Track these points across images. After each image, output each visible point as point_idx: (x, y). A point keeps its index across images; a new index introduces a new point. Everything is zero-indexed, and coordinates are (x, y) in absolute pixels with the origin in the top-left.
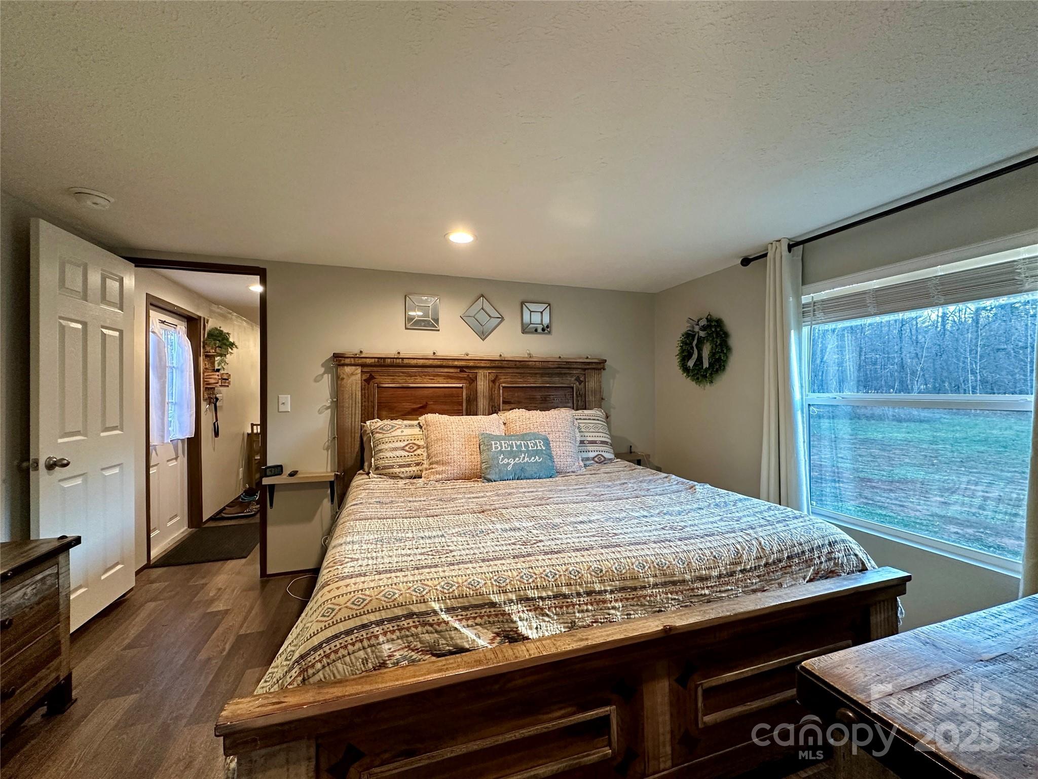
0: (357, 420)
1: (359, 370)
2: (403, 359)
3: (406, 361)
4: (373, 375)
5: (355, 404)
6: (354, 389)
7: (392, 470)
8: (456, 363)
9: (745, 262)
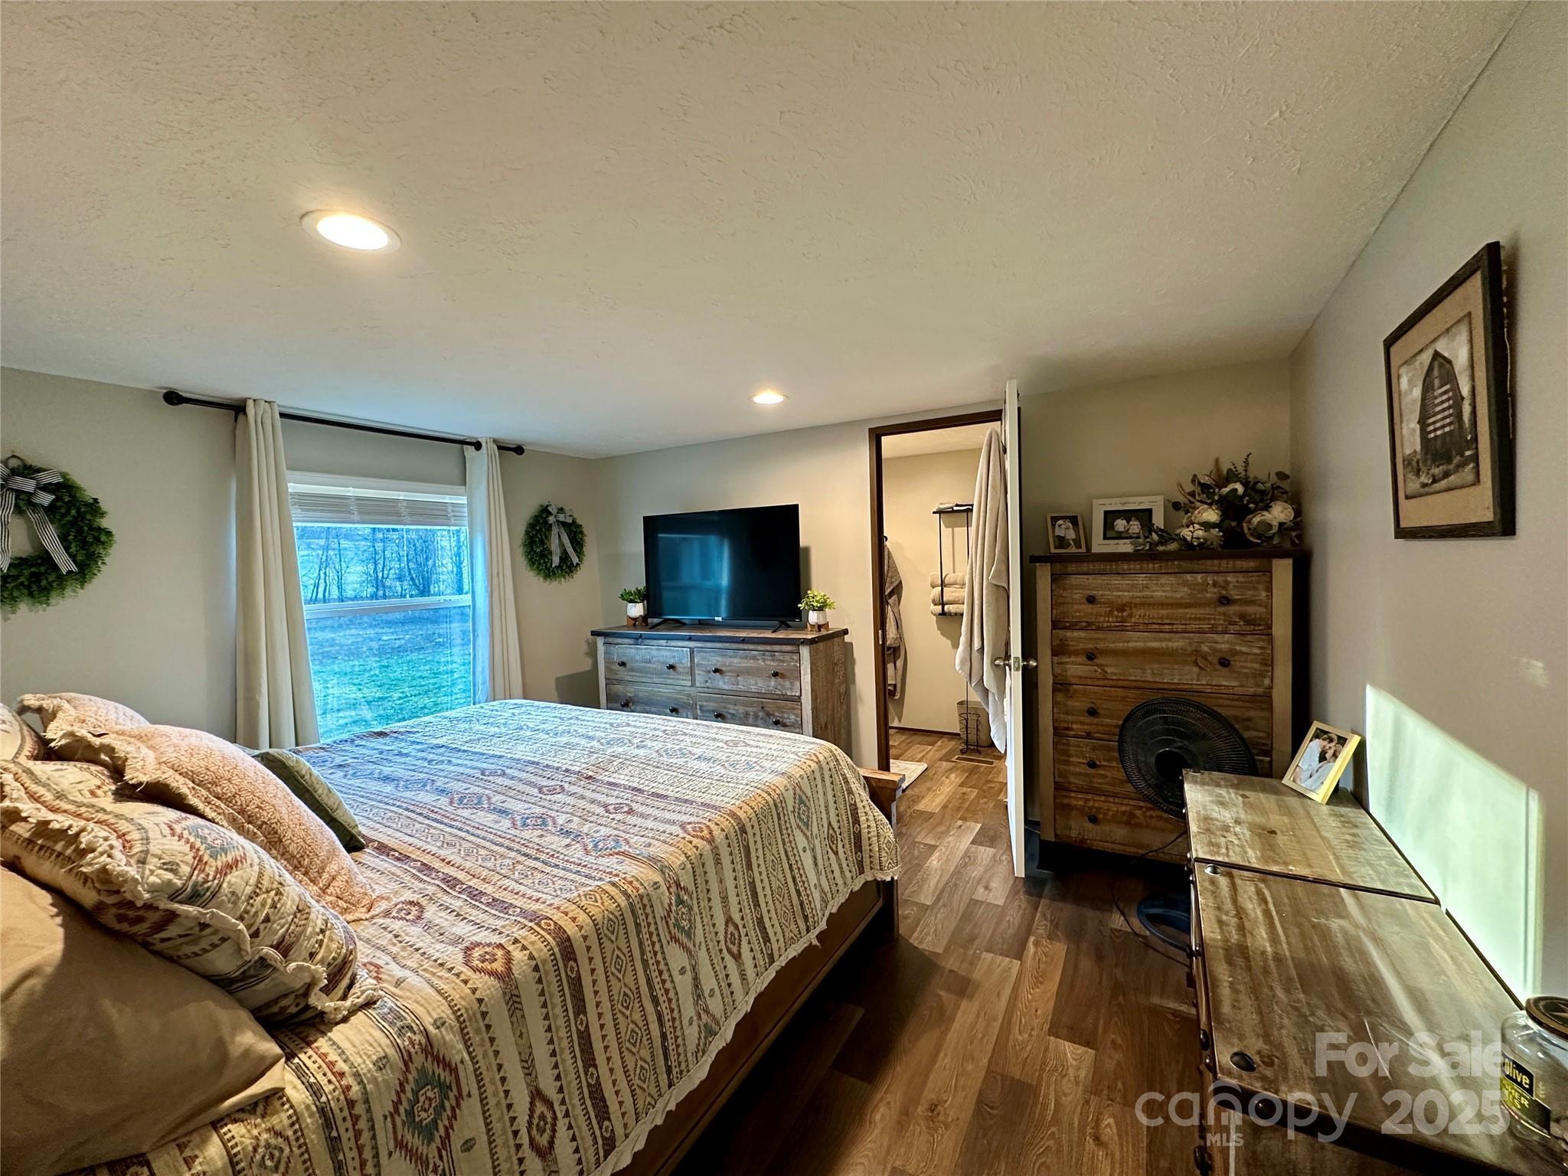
9: (173, 398)
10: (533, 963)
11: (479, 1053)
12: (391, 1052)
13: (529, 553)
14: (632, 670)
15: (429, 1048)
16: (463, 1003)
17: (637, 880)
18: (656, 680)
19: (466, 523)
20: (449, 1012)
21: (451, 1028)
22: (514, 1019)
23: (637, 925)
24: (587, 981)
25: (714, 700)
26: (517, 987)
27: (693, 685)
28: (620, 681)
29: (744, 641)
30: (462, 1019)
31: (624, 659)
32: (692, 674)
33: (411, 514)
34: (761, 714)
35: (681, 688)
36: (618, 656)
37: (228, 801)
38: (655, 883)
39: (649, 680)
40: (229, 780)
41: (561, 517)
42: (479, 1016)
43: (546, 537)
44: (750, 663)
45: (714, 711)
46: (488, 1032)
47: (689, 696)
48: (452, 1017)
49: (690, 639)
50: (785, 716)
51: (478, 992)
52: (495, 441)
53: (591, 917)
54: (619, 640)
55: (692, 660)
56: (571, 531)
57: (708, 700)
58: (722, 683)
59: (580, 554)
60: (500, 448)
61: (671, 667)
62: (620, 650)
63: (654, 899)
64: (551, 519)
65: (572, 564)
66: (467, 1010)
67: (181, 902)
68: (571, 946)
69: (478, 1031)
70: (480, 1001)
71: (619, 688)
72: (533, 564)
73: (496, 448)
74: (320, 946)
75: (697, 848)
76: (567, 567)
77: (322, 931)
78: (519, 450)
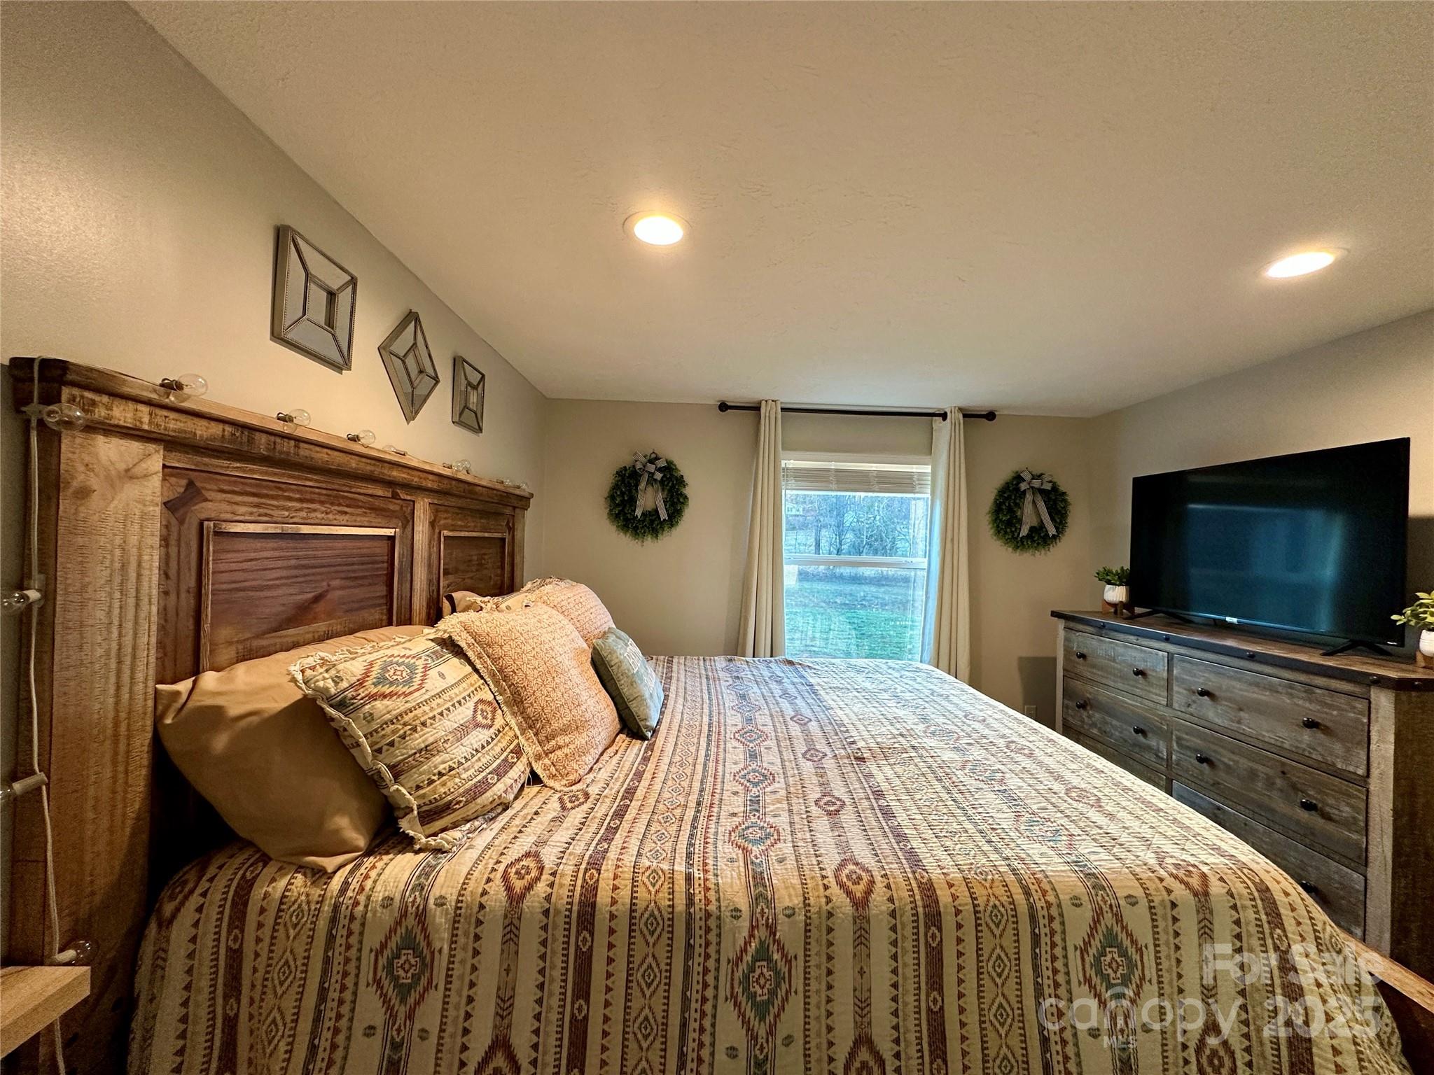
0: (140, 676)
1: (155, 460)
2: (298, 440)
3: (305, 451)
4: (198, 484)
5: (137, 605)
6: (133, 540)
7: (489, 794)
8: (395, 473)
9: (724, 407)
10: (547, 906)
11: (460, 955)
12: (398, 898)
13: (996, 519)
14: (1094, 666)
15: (422, 916)
16: (469, 898)
17: (717, 892)
18: (1120, 685)
19: (929, 491)
20: (455, 897)
21: (447, 914)
22: (505, 947)
23: (689, 947)
24: (599, 967)
25: (1199, 735)
26: (519, 919)
27: (1169, 705)
28: (1078, 677)
29: (1252, 657)
30: (458, 912)
31: (1085, 651)
32: (1169, 688)
33: (879, 483)
34: (1279, 782)
35: (1152, 705)
36: (1078, 647)
37: (494, 661)
38: (737, 910)
39: (1112, 684)
40: (501, 647)
41: (1036, 483)
42: (473, 920)
43: (1017, 505)
44: (1264, 697)
45: (1197, 751)
46: (475, 941)
47: (1163, 718)
48: (453, 904)
49: (1167, 639)
50: (1331, 801)
51: (486, 898)
52: (960, 409)
53: (633, 898)
54: (1080, 627)
55: (1170, 670)
56: (1050, 499)
57: (1190, 732)
58: (1213, 713)
59: (1061, 525)
60: (965, 416)
61: (1139, 673)
62: (1080, 639)
63: (726, 928)
64: (1023, 486)
65: (1047, 535)
66: (467, 907)
67: (332, 706)
68: (593, 915)
69: (466, 934)
70: (482, 907)
71: (1077, 685)
72: (999, 532)
73: (961, 416)
74: (429, 784)
75: (829, 900)
76: (1039, 539)
77: (441, 774)
78: (991, 416)
